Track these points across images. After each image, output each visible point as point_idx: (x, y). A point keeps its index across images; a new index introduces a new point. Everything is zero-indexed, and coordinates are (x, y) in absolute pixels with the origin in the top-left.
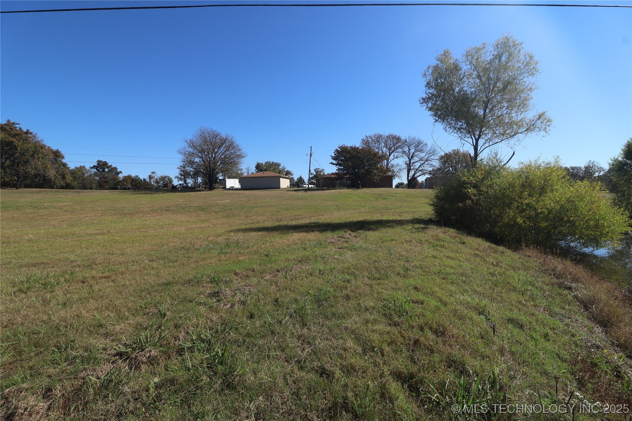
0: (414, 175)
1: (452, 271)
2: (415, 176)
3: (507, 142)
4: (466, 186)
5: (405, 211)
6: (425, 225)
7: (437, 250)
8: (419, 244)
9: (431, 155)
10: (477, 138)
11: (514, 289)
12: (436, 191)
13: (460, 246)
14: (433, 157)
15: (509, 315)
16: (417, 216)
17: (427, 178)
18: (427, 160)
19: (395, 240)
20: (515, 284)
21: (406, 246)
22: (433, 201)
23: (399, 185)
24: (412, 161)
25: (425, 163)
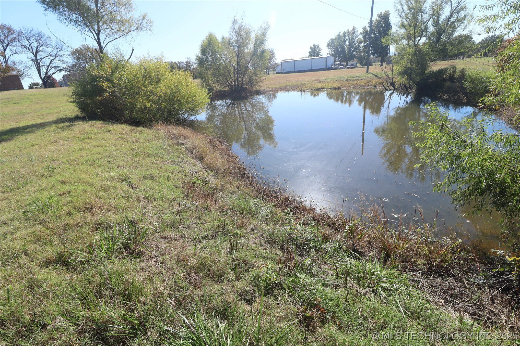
0: (47, 73)
1: (99, 156)
2: (49, 74)
3: (125, 38)
4: (99, 80)
5: (47, 112)
6: (70, 122)
7: (85, 143)
8: (66, 142)
9: (59, 50)
10: (97, 32)
11: (149, 155)
12: (72, 88)
13: (106, 134)
14: (62, 53)
15: (145, 174)
16: (61, 116)
17: (64, 75)
18: (56, 56)
19: (37, 145)
20: (150, 152)
21: (52, 147)
22: (73, 98)
23: (33, 86)
24: (39, 57)
25: (55, 59)
